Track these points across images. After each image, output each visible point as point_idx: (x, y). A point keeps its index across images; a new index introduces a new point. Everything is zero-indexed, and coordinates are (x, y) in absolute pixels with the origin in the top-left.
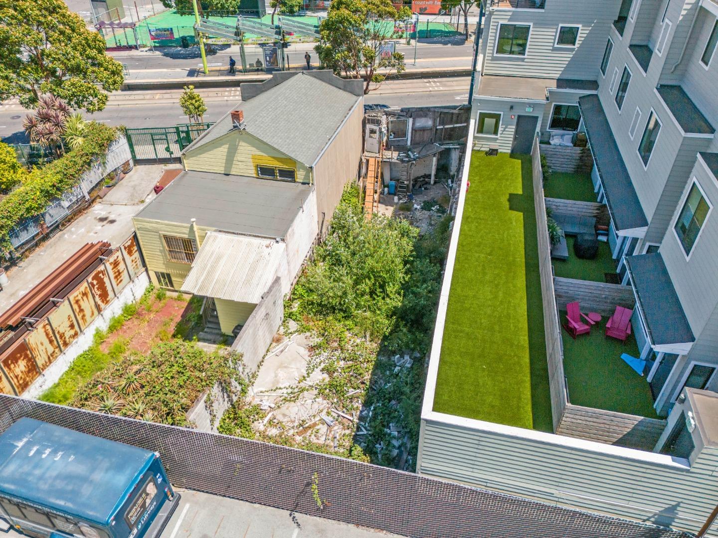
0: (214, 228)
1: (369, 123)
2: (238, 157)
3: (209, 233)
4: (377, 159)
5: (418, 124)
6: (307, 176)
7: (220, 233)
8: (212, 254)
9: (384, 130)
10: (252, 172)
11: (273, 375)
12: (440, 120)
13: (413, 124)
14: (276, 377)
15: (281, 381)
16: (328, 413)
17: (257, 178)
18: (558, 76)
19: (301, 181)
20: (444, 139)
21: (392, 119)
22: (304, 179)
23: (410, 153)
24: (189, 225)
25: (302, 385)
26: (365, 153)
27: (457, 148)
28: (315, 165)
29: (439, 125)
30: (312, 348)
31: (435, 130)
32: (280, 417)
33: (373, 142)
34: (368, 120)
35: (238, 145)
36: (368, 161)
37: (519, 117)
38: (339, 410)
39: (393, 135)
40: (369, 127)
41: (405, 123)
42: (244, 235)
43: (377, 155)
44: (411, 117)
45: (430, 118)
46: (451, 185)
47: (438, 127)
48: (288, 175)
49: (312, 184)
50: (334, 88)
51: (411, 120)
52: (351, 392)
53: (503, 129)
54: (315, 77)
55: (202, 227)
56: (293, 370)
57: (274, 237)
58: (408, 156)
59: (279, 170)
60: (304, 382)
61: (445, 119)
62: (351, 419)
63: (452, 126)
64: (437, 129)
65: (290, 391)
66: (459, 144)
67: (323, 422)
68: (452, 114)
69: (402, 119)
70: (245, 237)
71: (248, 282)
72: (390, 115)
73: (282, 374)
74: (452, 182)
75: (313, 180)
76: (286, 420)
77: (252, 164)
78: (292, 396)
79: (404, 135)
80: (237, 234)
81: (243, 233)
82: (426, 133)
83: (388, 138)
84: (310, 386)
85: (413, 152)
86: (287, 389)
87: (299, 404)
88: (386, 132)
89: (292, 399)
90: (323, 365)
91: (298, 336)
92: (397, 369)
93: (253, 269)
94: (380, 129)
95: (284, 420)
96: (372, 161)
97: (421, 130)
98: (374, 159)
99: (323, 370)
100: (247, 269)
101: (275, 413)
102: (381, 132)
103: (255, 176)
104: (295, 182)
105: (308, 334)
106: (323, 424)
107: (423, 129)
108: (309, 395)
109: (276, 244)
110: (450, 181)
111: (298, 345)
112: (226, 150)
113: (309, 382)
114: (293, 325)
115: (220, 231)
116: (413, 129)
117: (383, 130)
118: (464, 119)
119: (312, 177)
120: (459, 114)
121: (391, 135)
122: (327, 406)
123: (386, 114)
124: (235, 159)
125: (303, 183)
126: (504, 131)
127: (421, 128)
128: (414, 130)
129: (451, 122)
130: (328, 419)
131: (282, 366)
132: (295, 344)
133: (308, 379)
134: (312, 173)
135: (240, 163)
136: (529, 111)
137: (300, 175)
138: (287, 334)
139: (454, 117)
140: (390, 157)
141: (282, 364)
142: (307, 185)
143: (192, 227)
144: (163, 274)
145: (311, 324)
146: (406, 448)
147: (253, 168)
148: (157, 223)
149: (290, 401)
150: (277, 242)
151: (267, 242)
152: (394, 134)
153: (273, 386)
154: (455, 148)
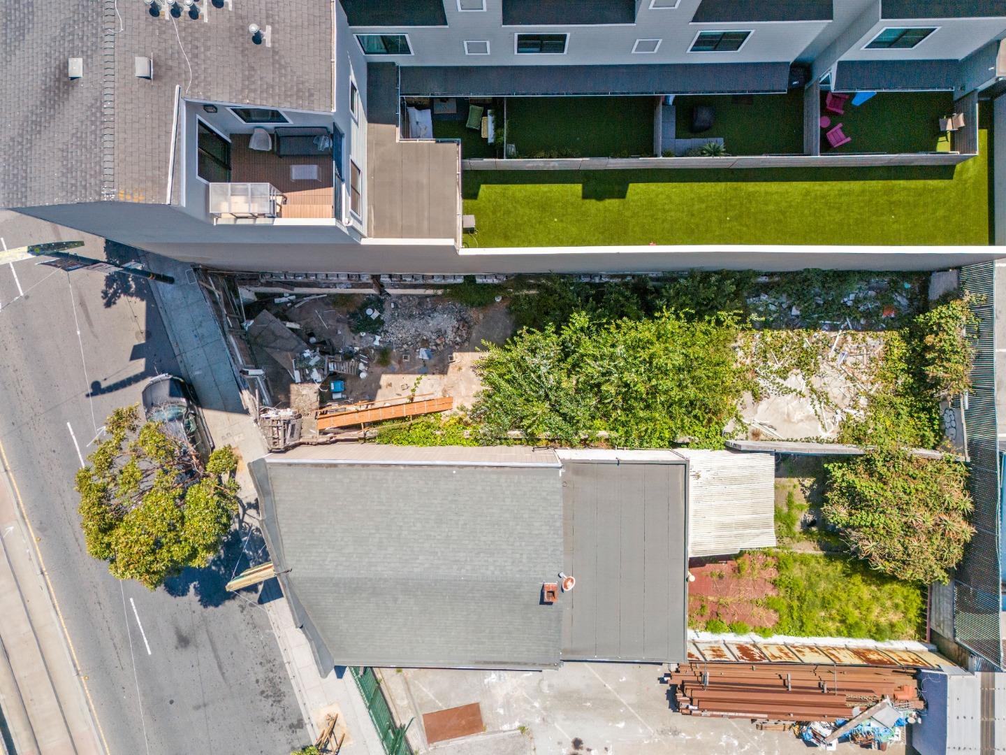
3: (689, 556)
8: (720, 537)
11: (801, 424)
14: (802, 420)
15: (806, 414)
16: (835, 360)
30: (757, 397)
32: (847, 402)
56: (790, 407)
60: (803, 392)
65: (816, 402)
73: (798, 416)
76: (848, 395)
84: (807, 386)
86: (815, 405)
87: (829, 389)
89: (825, 397)
93: (734, 480)
99: (785, 379)
100: (733, 487)
101: (843, 407)
108: (816, 382)
111: (757, 412)
113: (802, 386)
130: (841, 359)
131: (788, 419)
132: (757, 416)
133: (798, 390)
138: (743, 430)
141: (785, 420)
149: (827, 399)
153: (814, 419)
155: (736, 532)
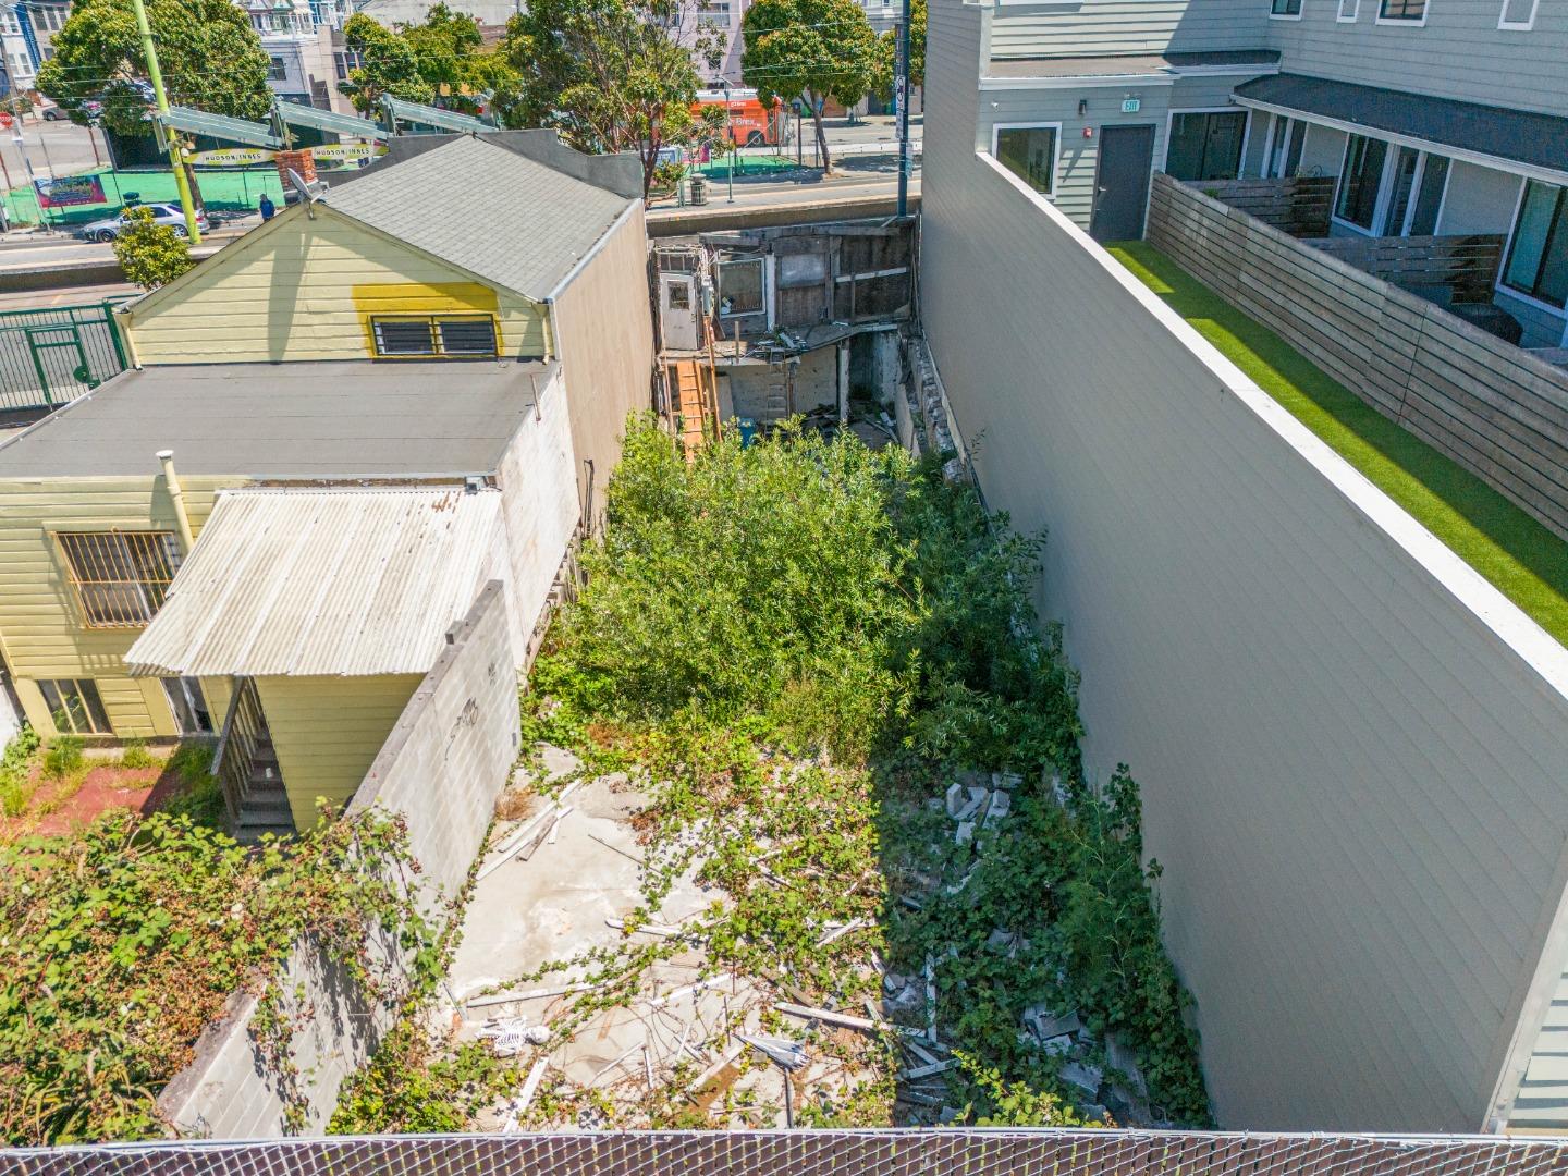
0: (244, 478)
1: (665, 268)
2: (307, 298)
3: (225, 496)
4: (698, 362)
5: (789, 274)
6: (534, 335)
7: (268, 490)
8: (242, 549)
9: (706, 283)
10: (357, 343)
11: (521, 926)
12: (841, 261)
13: (778, 273)
14: (532, 929)
15: (556, 940)
16: (769, 1023)
17: (375, 361)
18: (1165, 45)
19: (516, 352)
20: (857, 312)
21: (725, 260)
22: (525, 344)
23: (782, 336)
24: (151, 479)
25: (637, 940)
26: (663, 353)
27: (891, 331)
28: (557, 297)
29: (841, 275)
30: (642, 820)
31: (832, 286)
32: (581, 1075)
33: (680, 324)
34: (664, 258)
35: (304, 259)
36: (673, 370)
37: (1105, 130)
38: (809, 1000)
39: (729, 304)
40: (666, 279)
41: (757, 271)
42: (353, 483)
43: (698, 354)
44: (770, 252)
45: (818, 254)
46: (891, 423)
47: (839, 280)
48: (474, 340)
49: (553, 358)
50: (564, 176)
51: (771, 261)
52: (833, 932)
53: (1066, 163)
54: (510, 148)
55: (198, 478)
56: (592, 896)
57: (456, 475)
58: (782, 344)
59: (442, 325)
60: (645, 927)
61: (855, 257)
62: (868, 1024)
63: (872, 275)
64: (837, 286)
65: (596, 968)
66: (894, 322)
67: (757, 1058)
68: (870, 239)
69: (748, 258)
70: (358, 490)
71: (385, 610)
72: (717, 246)
73: (550, 917)
74: (893, 417)
75: (552, 345)
76: (608, 1078)
77: (355, 317)
78: (611, 984)
79: (758, 302)
80: (329, 484)
81: (350, 477)
82: (810, 295)
83: (716, 312)
84: (670, 939)
85: (792, 337)
86: (584, 963)
87: (644, 1010)
88: (711, 289)
89: (613, 996)
90: (697, 864)
91: (585, 789)
92: (964, 832)
93: (397, 573)
94: (697, 281)
95: (600, 1082)
96: (685, 369)
97: (797, 289)
98: (690, 363)
99: (703, 877)
100: (378, 576)
101: (555, 1059)
102: (700, 290)
103: (366, 354)
104: (497, 358)
105: (618, 777)
106: (761, 1066)
107: (803, 286)
108: (675, 978)
109: (467, 500)
110: (885, 416)
111: (594, 816)
112: (266, 281)
113: (663, 925)
114: (557, 761)
115: (266, 484)
116: (778, 288)
117: (704, 284)
118: (898, 257)
119: (550, 334)
120: (888, 238)
121: (723, 305)
122: (757, 995)
123: (707, 246)
124: (299, 306)
125: (522, 359)
126: (1069, 169)
127: (798, 282)
128: (781, 289)
129: (869, 267)
130: (779, 1044)
131: (547, 891)
132: (578, 815)
133: (655, 917)
134: (549, 321)
135: (316, 319)
136: (1129, 111)
137: (512, 333)
138: (541, 787)
139: (877, 247)
140: (734, 353)
141: (544, 883)
142: (534, 363)
143: (162, 480)
144: (67, 686)
145: (623, 745)
146: (1131, 1089)
147: (361, 330)
148: (31, 488)
149: (606, 1005)
150: (472, 488)
151: (437, 494)
152: (731, 301)
153: (530, 964)
154: (885, 332)
155: (232, 584)
